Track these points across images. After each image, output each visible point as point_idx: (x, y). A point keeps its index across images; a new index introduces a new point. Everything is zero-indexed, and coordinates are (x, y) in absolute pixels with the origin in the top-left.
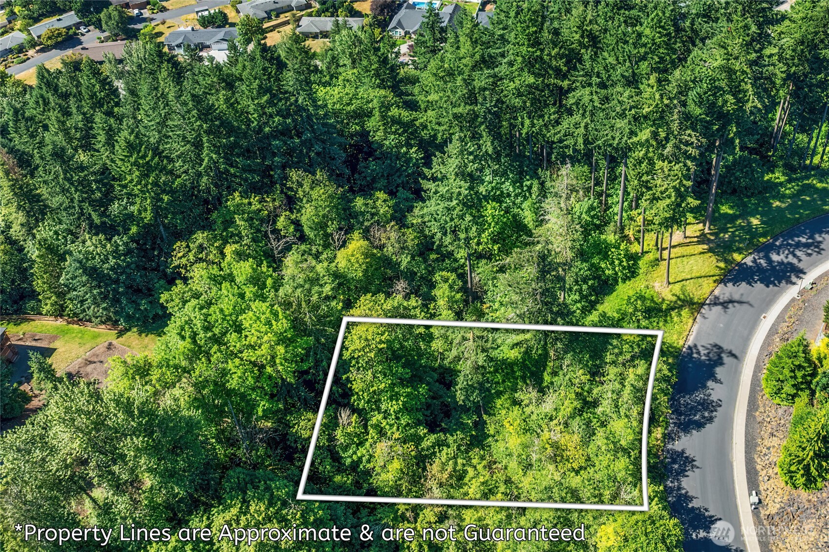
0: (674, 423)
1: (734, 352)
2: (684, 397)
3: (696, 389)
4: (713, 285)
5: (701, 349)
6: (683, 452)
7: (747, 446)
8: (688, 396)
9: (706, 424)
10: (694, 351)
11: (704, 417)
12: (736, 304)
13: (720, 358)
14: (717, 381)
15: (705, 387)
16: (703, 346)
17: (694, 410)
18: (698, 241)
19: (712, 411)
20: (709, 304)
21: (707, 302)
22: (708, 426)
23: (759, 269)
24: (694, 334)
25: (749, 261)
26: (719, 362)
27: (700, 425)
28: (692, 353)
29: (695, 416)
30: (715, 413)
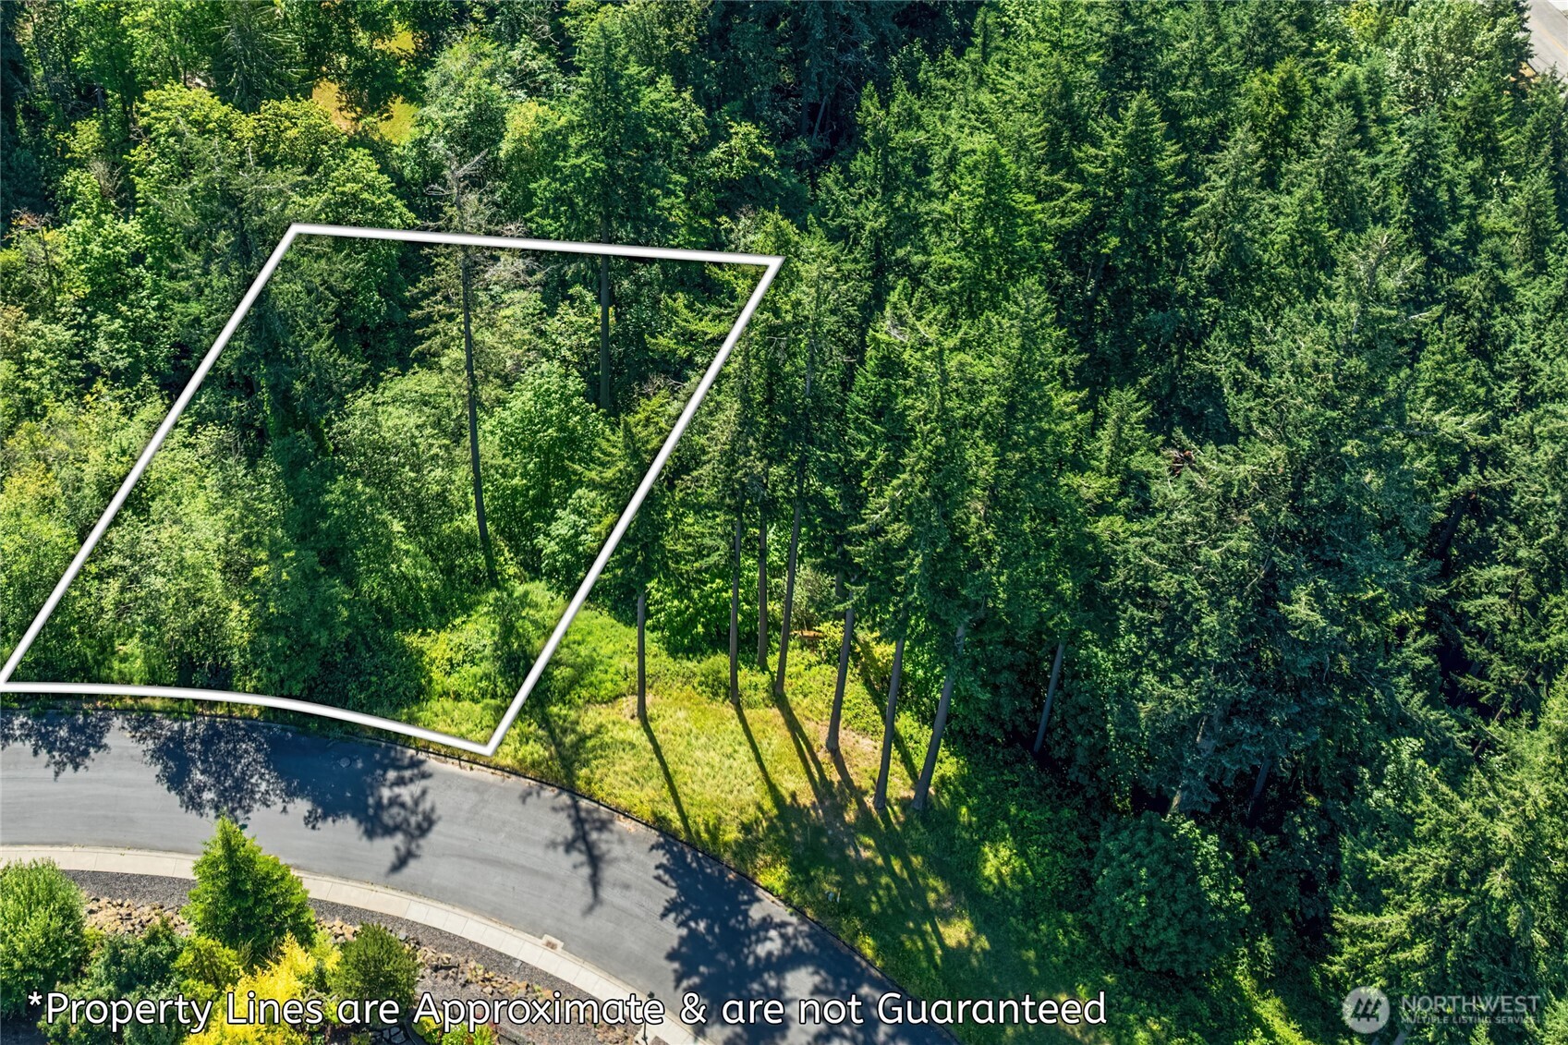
0: (182, 731)
1: (412, 864)
2: (258, 750)
3: (282, 774)
4: (646, 811)
5: (415, 788)
6: (99, 747)
7: (118, 877)
8: (260, 757)
9: (181, 793)
10: (407, 774)
11: (200, 789)
12: (586, 871)
13: (389, 831)
14: (311, 820)
15: (291, 794)
16: (424, 793)
17: (220, 770)
18: (827, 784)
19: (217, 808)
20: (576, 806)
21: (584, 803)
22: (174, 798)
23: (738, 936)
24: (467, 772)
25: (768, 907)
26: (375, 826)
27: (176, 780)
28: (399, 768)
29: (203, 773)
30: (212, 813)
